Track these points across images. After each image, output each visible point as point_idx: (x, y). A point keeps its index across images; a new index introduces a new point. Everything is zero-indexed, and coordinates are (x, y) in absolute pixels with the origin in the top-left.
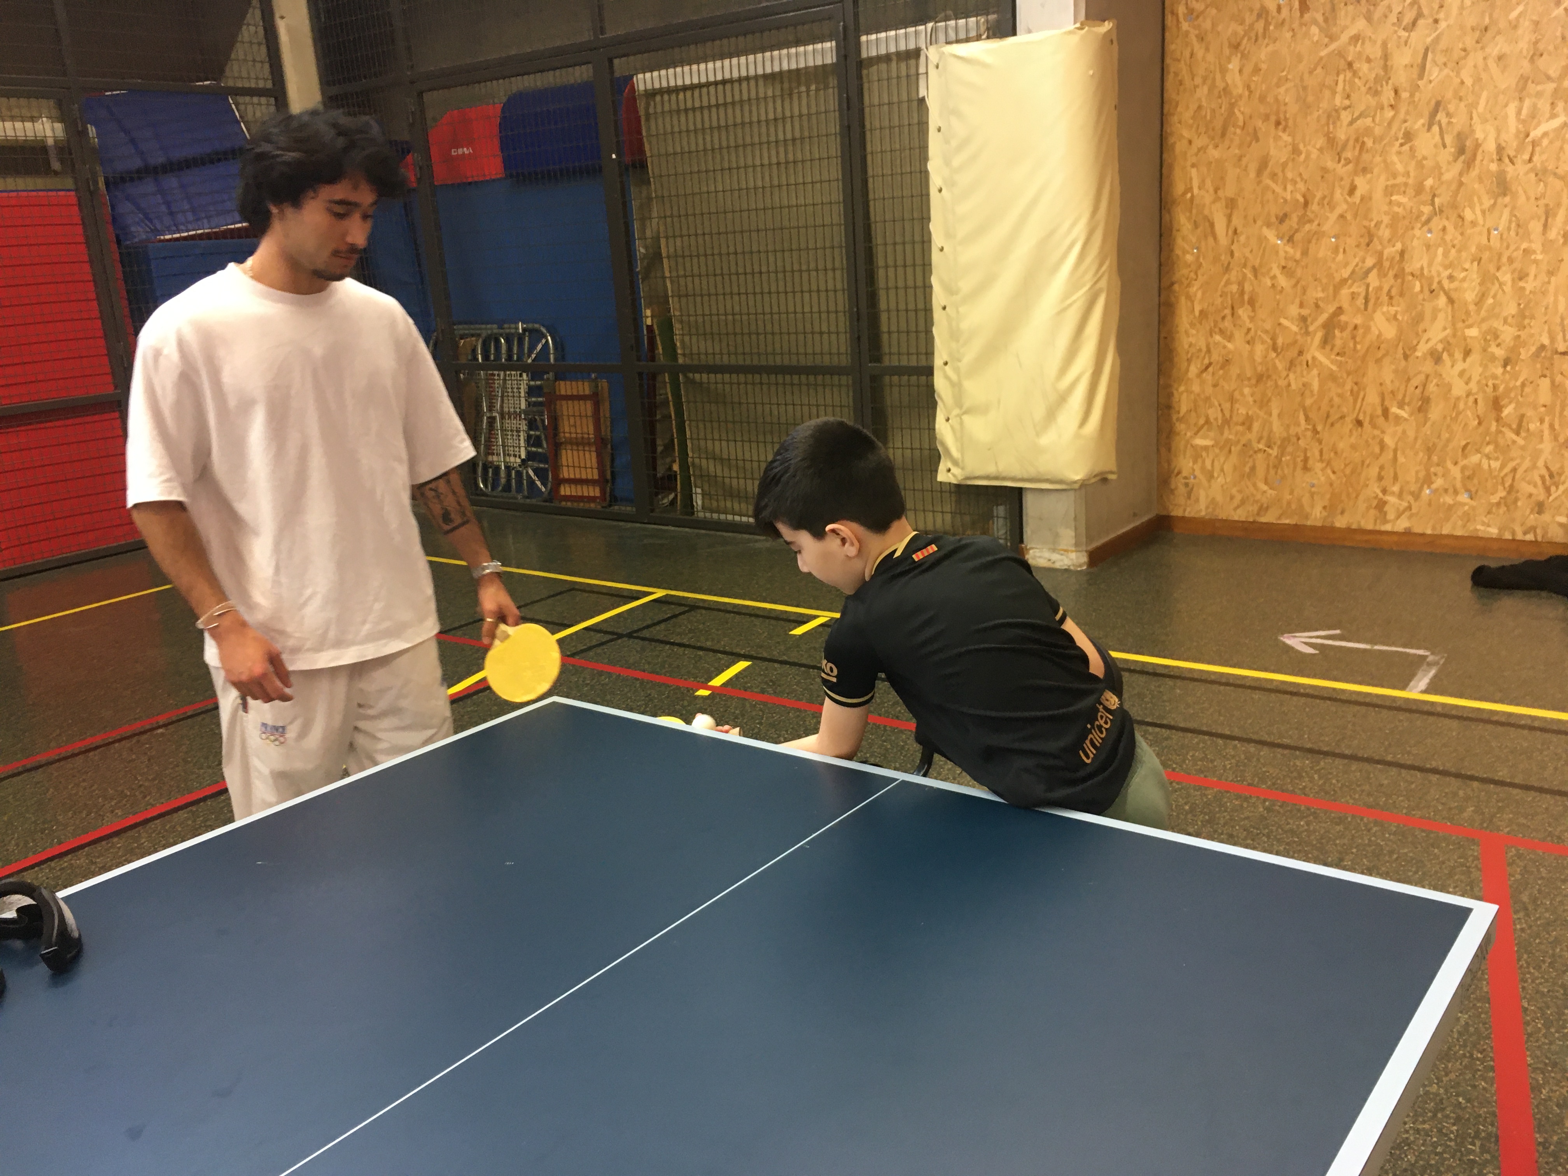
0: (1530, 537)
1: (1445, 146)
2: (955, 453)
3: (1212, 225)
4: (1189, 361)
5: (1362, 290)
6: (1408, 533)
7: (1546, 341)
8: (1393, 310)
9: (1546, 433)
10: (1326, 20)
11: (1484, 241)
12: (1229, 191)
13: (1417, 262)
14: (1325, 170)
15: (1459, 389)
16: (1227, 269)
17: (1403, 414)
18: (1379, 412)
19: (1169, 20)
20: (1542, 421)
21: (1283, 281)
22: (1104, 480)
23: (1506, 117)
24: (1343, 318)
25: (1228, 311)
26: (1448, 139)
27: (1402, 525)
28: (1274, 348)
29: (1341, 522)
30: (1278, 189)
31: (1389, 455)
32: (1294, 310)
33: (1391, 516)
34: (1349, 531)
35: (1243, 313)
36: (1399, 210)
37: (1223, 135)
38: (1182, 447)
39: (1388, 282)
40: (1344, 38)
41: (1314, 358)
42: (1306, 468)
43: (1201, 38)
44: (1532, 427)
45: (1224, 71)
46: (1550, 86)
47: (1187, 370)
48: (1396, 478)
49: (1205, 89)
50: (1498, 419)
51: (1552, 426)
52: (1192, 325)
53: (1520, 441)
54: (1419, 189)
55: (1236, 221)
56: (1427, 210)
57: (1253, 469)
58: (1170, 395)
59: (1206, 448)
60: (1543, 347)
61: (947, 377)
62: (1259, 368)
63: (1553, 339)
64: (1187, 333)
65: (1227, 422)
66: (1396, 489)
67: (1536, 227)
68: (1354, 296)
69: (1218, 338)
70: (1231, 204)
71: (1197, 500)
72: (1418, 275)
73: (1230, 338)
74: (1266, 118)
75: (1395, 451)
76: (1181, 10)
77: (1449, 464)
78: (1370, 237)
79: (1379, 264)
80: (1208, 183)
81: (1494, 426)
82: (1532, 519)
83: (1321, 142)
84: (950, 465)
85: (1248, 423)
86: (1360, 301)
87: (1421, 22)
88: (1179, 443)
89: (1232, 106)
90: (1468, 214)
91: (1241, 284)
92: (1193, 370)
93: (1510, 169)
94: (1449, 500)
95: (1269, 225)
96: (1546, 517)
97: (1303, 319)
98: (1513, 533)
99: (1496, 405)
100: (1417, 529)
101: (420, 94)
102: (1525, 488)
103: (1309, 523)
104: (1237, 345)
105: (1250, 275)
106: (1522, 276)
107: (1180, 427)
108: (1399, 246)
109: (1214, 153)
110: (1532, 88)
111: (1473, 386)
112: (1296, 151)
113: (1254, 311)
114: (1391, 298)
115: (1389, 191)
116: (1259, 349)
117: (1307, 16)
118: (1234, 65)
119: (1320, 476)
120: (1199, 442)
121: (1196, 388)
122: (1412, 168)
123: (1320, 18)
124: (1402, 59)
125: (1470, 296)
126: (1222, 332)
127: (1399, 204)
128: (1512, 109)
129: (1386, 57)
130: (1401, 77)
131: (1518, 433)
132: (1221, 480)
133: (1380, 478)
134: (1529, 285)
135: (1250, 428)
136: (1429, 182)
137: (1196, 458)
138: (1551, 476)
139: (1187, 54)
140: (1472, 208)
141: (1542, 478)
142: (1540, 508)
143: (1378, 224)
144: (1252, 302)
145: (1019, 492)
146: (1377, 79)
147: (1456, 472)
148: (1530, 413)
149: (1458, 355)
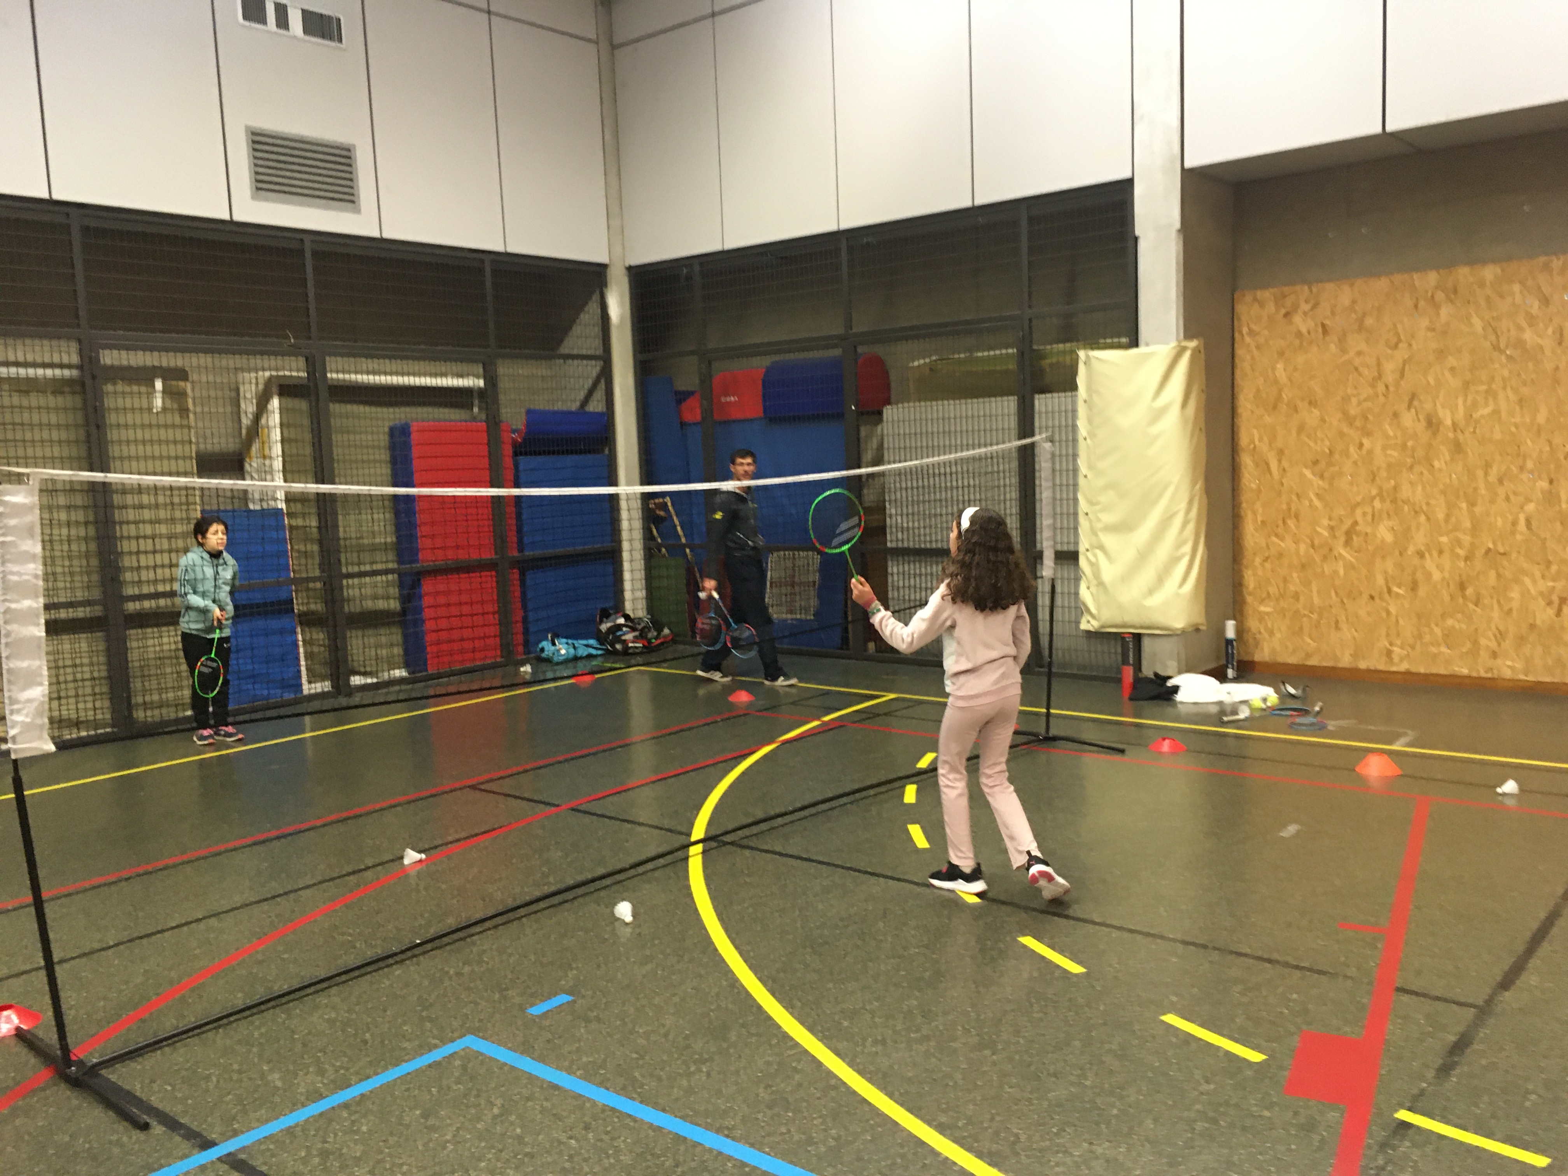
0: (1489, 675)
1: (1419, 420)
2: (1093, 610)
3: (1267, 464)
4: (1255, 554)
5: (1369, 510)
6: (1408, 673)
7: (1491, 546)
8: (1390, 523)
9: (1496, 606)
10: (1340, 340)
11: (1448, 481)
12: (1279, 444)
13: (1406, 492)
14: (1342, 434)
15: (1437, 576)
16: (1279, 494)
17: (1400, 591)
18: (1385, 590)
19: (1237, 335)
20: (1492, 597)
21: (1316, 502)
22: (1197, 630)
23: (1457, 406)
24: (1358, 528)
25: (1281, 523)
26: (1421, 417)
27: (1403, 667)
28: (1313, 546)
29: (1363, 665)
30: (1312, 444)
31: (1393, 619)
32: (1325, 522)
33: (1396, 659)
34: (1368, 671)
35: (1291, 523)
36: (1393, 460)
37: (1275, 407)
38: (1250, 612)
39: (1388, 505)
40: (1352, 353)
41: (1340, 554)
42: (1337, 628)
43: (1258, 347)
44: (1486, 601)
45: (1274, 369)
46: (1483, 388)
47: (1253, 561)
48: (1398, 635)
49: (1262, 379)
50: (1464, 597)
51: (1499, 602)
52: (1256, 530)
53: (1478, 610)
54: (1404, 446)
55: (1285, 463)
56: (1409, 461)
57: (1301, 629)
58: (1243, 577)
59: (1268, 614)
60: (1489, 550)
61: (1088, 559)
62: (1304, 560)
63: (1494, 543)
64: (1253, 535)
65: (1282, 596)
66: (1399, 642)
67: (1480, 473)
68: (1364, 514)
69: (1274, 539)
70: (1281, 453)
71: (1262, 650)
72: (1406, 502)
73: (1282, 539)
74: (1302, 399)
75: (1397, 617)
76: (1245, 330)
77: (1433, 626)
78: (1373, 477)
79: (1380, 494)
80: (1265, 439)
81: (1461, 600)
82: (1490, 663)
83: (1339, 415)
84: (1089, 618)
85: (1296, 596)
86: (1369, 518)
87: (1400, 345)
88: (1249, 610)
89: (1280, 391)
90: (1436, 464)
91: (1288, 504)
92: (1258, 560)
93: (1461, 437)
94: (1434, 650)
95: (1306, 467)
96: (1499, 662)
97: (1332, 529)
98: (1478, 671)
99: (1462, 587)
100: (1414, 669)
101: (710, 363)
102: (1483, 642)
103: (1340, 665)
104: (1287, 544)
105: (1294, 498)
106: (1472, 504)
107: (1249, 599)
108: (1393, 482)
109: (1268, 419)
110: (1472, 388)
111: (1447, 575)
112: (1323, 420)
113: (1298, 521)
114: (1388, 514)
115: (1384, 448)
116: (1302, 547)
117: (1327, 338)
118: (1280, 366)
119: (1347, 633)
120: (1263, 609)
121: (1260, 572)
122: (1399, 434)
123: (1336, 339)
124: (1389, 367)
125: (1441, 516)
126: (1277, 535)
127: (1391, 455)
128: (1460, 401)
129: (1379, 364)
130: (1390, 378)
131: (1476, 605)
132: (1278, 635)
133: (1388, 635)
134: (1478, 510)
135: (1298, 600)
136: (1410, 444)
137: (1261, 620)
138: (1501, 633)
139: (1248, 357)
140: (1439, 460)
141: (1495, 636)
142: (1494, 655)
143: (1379, 469)
144: (1297, 516)
145: (1138, 638)
146: (1374, 379)
147: (1438, 631)
148: (1484, 592)
149: (1435, 554)
